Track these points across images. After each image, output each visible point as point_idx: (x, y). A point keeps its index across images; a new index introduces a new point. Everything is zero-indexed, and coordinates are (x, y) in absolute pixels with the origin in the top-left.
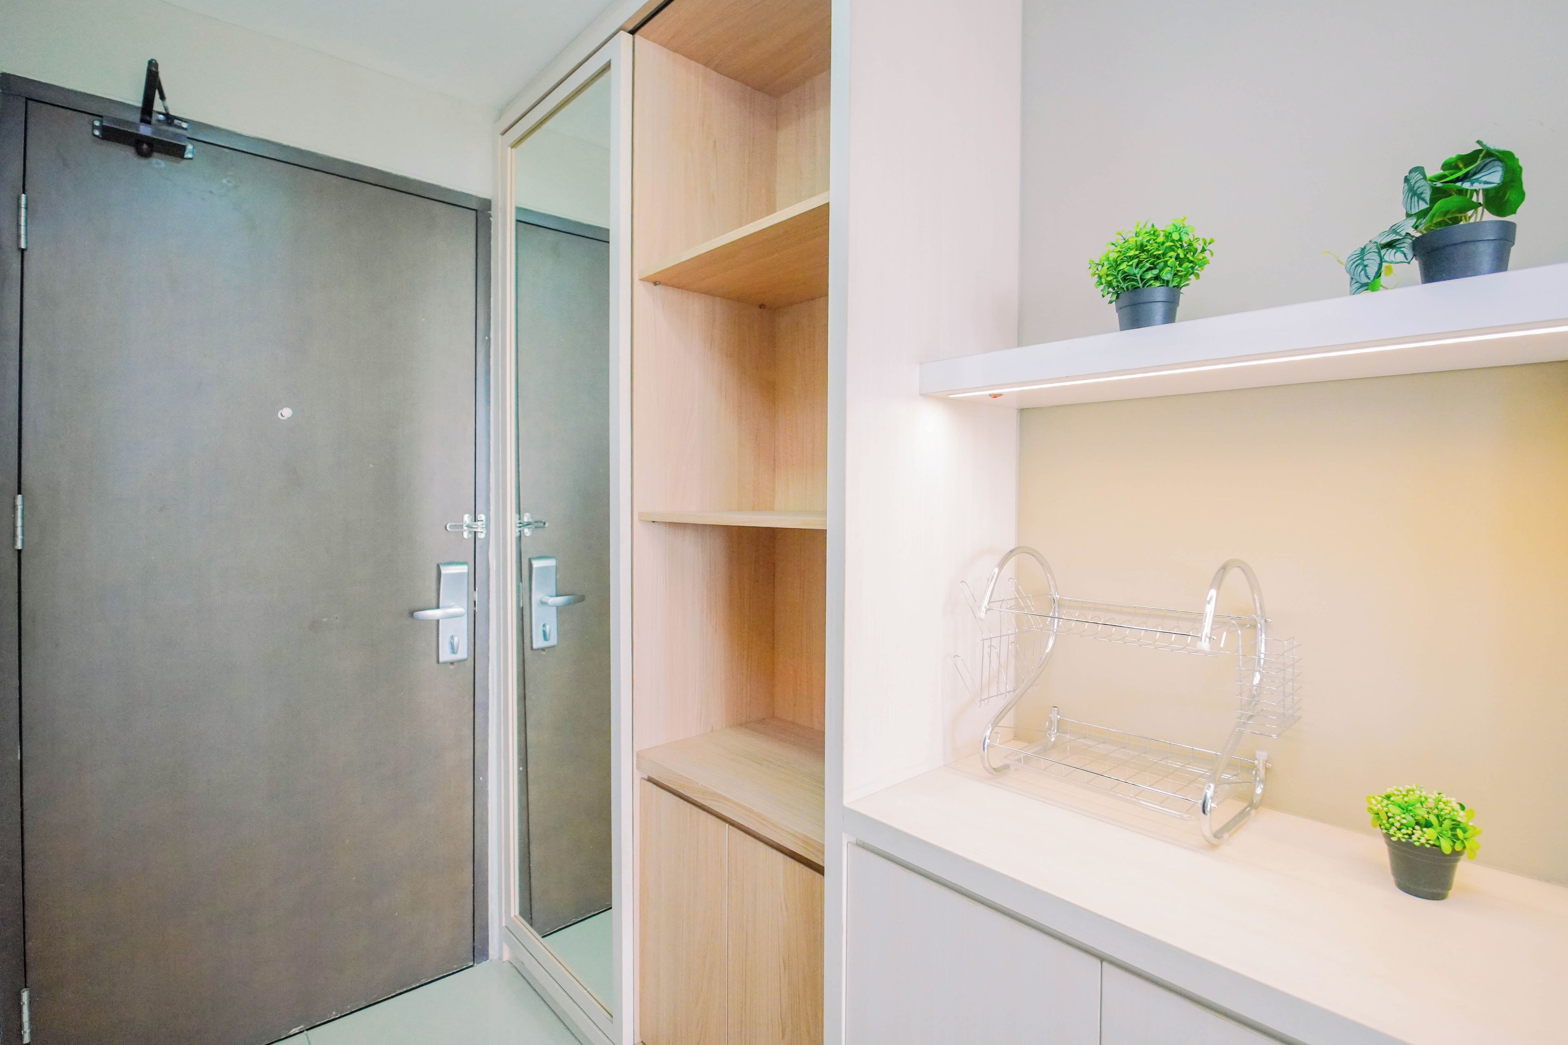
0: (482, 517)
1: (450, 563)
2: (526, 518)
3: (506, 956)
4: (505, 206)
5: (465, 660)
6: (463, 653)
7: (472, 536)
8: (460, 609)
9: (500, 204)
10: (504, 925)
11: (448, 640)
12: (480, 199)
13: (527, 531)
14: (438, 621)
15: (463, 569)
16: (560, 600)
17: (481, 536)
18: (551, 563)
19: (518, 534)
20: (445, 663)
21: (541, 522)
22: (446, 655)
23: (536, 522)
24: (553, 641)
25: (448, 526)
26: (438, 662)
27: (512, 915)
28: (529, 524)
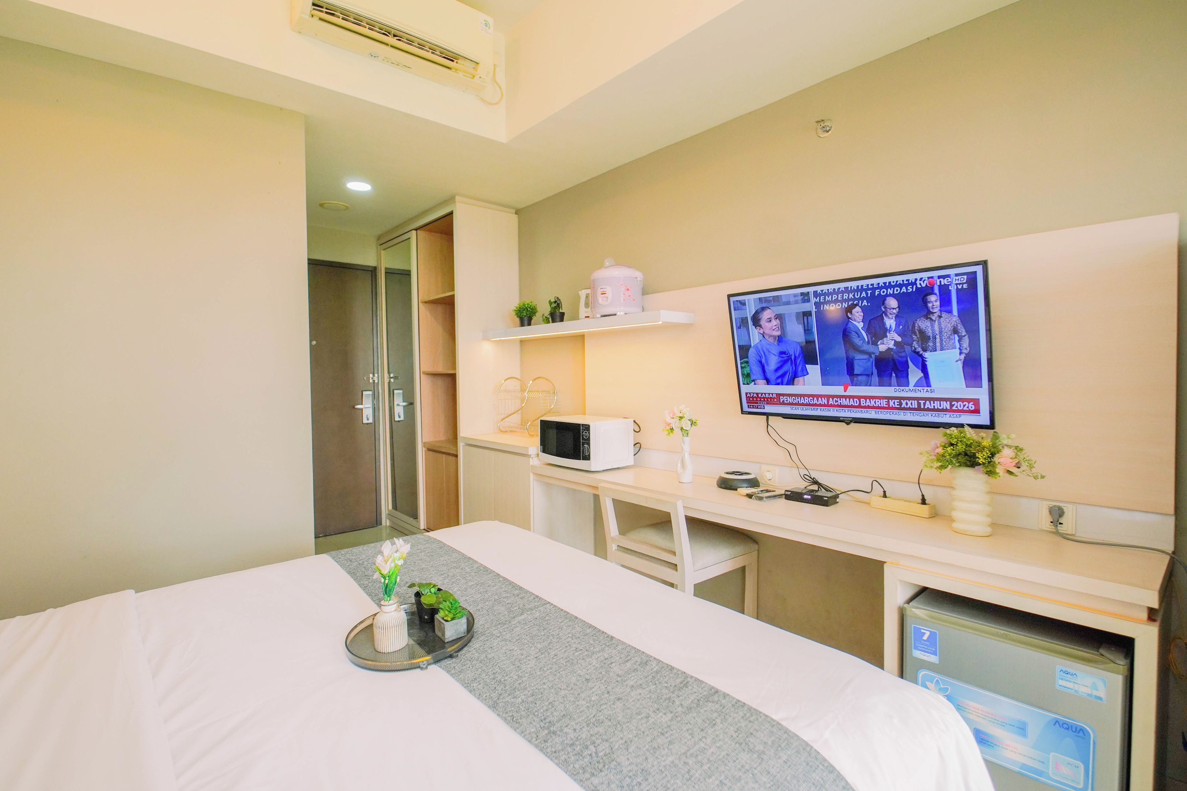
0: (376, 375)
1: (366, 391)
2: (392, 375)
3: (388, 524)
4: (381, 268)
5: (371, 423)
6: (371, 421)
7: (373, 381)
8: (370, 405)
9: (380, 268)
10: (387, 513)
11: (366, 416)
12: (372, 267)
13: (392, 380)
14: (362, 409)
15: (370, 393)
16: (405, 404)
17: (376, 381)
18: (401, 391)
19: (389, 381)
20: (365, 424)
21: (397, 377)
22: (365, 421)
23: (395, 377)
24: (402, 418)
25: (365, 378)
26: (363, 423)
27: (390, 509)
28: (392, 377)
